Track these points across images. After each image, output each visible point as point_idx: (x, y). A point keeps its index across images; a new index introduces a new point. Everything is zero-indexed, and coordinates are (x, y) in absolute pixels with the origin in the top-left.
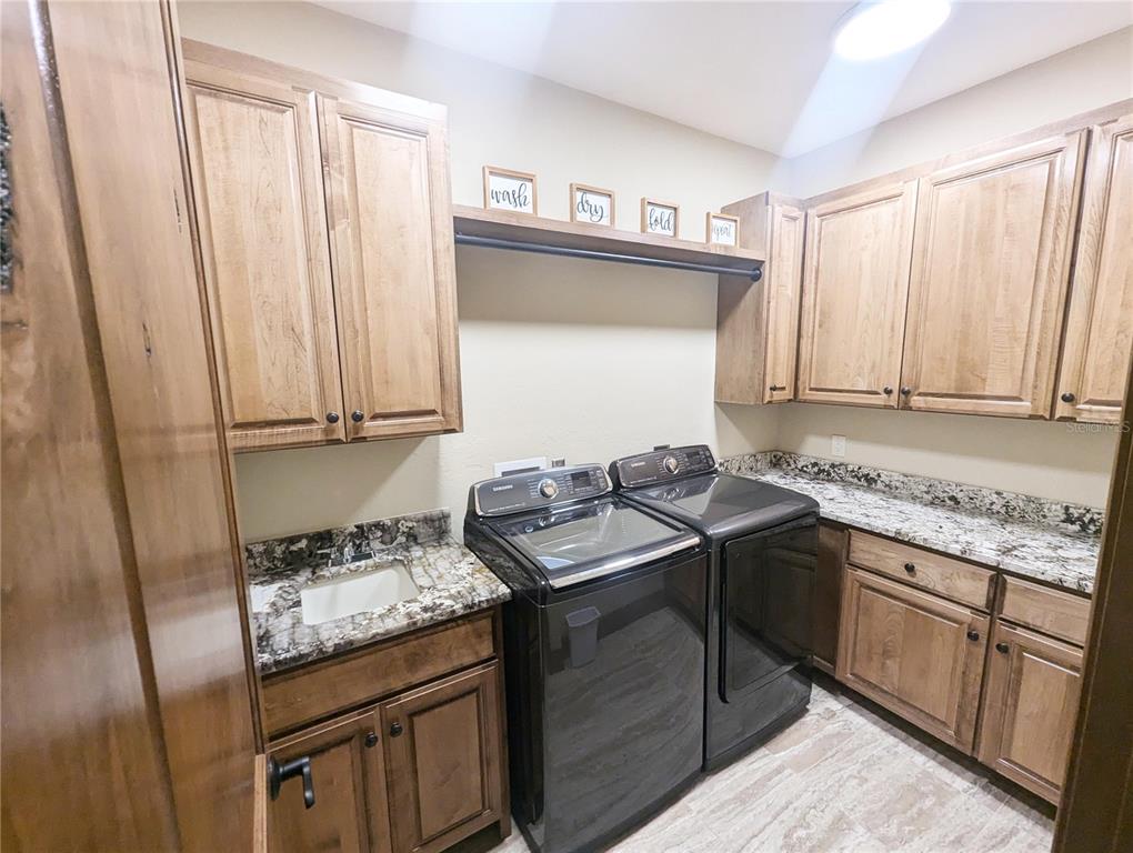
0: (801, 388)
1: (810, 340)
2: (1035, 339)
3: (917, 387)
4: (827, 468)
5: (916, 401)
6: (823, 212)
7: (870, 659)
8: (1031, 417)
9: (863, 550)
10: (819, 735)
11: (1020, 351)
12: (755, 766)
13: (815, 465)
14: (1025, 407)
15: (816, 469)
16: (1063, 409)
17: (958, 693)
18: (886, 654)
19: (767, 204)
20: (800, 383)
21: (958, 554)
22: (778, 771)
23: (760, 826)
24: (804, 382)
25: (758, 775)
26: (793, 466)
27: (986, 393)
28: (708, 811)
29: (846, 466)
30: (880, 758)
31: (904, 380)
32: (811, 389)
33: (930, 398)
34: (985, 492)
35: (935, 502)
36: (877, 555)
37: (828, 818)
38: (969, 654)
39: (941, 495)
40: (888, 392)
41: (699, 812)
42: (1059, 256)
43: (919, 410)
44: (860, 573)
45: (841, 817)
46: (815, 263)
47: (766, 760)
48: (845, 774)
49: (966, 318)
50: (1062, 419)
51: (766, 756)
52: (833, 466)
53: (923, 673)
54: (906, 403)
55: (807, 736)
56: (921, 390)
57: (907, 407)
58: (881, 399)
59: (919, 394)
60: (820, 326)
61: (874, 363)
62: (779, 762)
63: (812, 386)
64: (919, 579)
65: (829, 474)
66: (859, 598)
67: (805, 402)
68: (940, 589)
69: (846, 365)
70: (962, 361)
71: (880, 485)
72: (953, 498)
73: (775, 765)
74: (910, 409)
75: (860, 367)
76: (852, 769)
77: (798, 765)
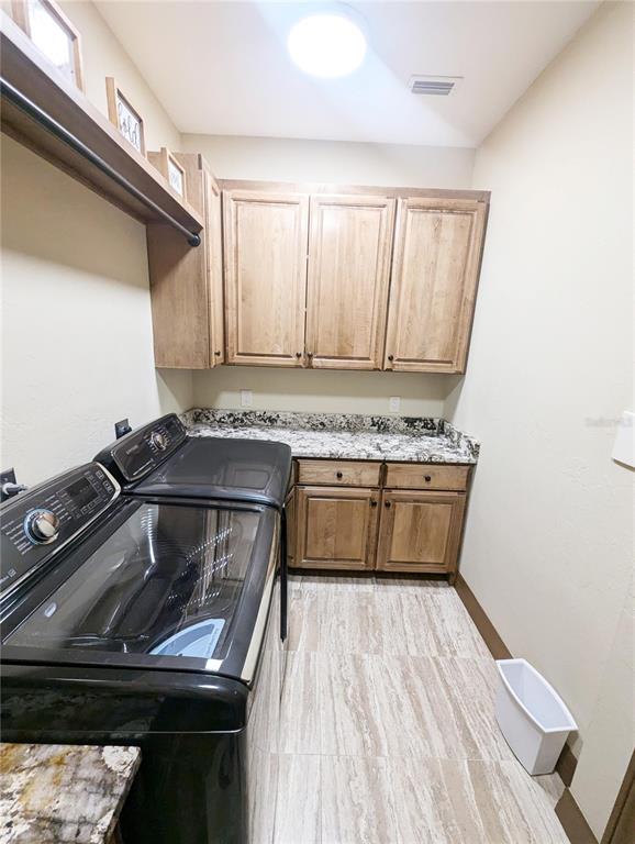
0: (230, 354)
1: (235, 312)
2: (375, 324)
3: (316, 352)
4: (240, 416)
5: (316, 362)
6: (238, 197)
7: (316, 543)
8: (375, 370)
9: (309, 472)
10: (305, 613)
11: (369, 330)
12: (295, 671)
13: (231, 415)
14: (371, 364)
15: (232, 419)
16: (387, 365)
17: (365, 538)
18: (327, 535)
19: (200, 167)
20: (228, 348)
21: (365, 458)
22: (308, 660)
23: (331, 714)
24: (232, 348)
25: (302, 676)
26: (212, 419)
27: (354, 356)
28: (299, 741)
29: (255, 413)
30: (338, 602)
31: (308, 347)
32: (238, 354)
33: (324, 360)
34: (338, 416)
35: (314, 428)
36: (317, 473)
37: (350, 664)
38: (371, 515)
39: (315, 422)
40: (299, 356)
41: (296, 749)
42: (385, 273)
43: (317, 368)
44: (307, 488)
45: (354, 658)
46: (234, 242)
47: (296, 659)
48: (334, 627)
49: (342, 305)
50: (387, 370)
51: (293, 656)
52: (245, 414)
53: (348, 538)
54: (310, 363)
55: (301, 620)
56: (319, 354)
57: (310, 366)
58: (292, 361)
59: (317, 357)
60: (243, 300)
61: (287, 333)
62: (303, 654)
63: (240, 351)
64: (344, 480)
65: (242, 421)
66: (307, 506)
67: (234, 364)
68: (356, 482)
69: (266, 334)
70: (341, 334)
71: (279, 423)
72: (322, 424)
73: (303, 659)
74: (312, 367)
75: (277, 337)
76: (334, 620)
77: (313, 645)
